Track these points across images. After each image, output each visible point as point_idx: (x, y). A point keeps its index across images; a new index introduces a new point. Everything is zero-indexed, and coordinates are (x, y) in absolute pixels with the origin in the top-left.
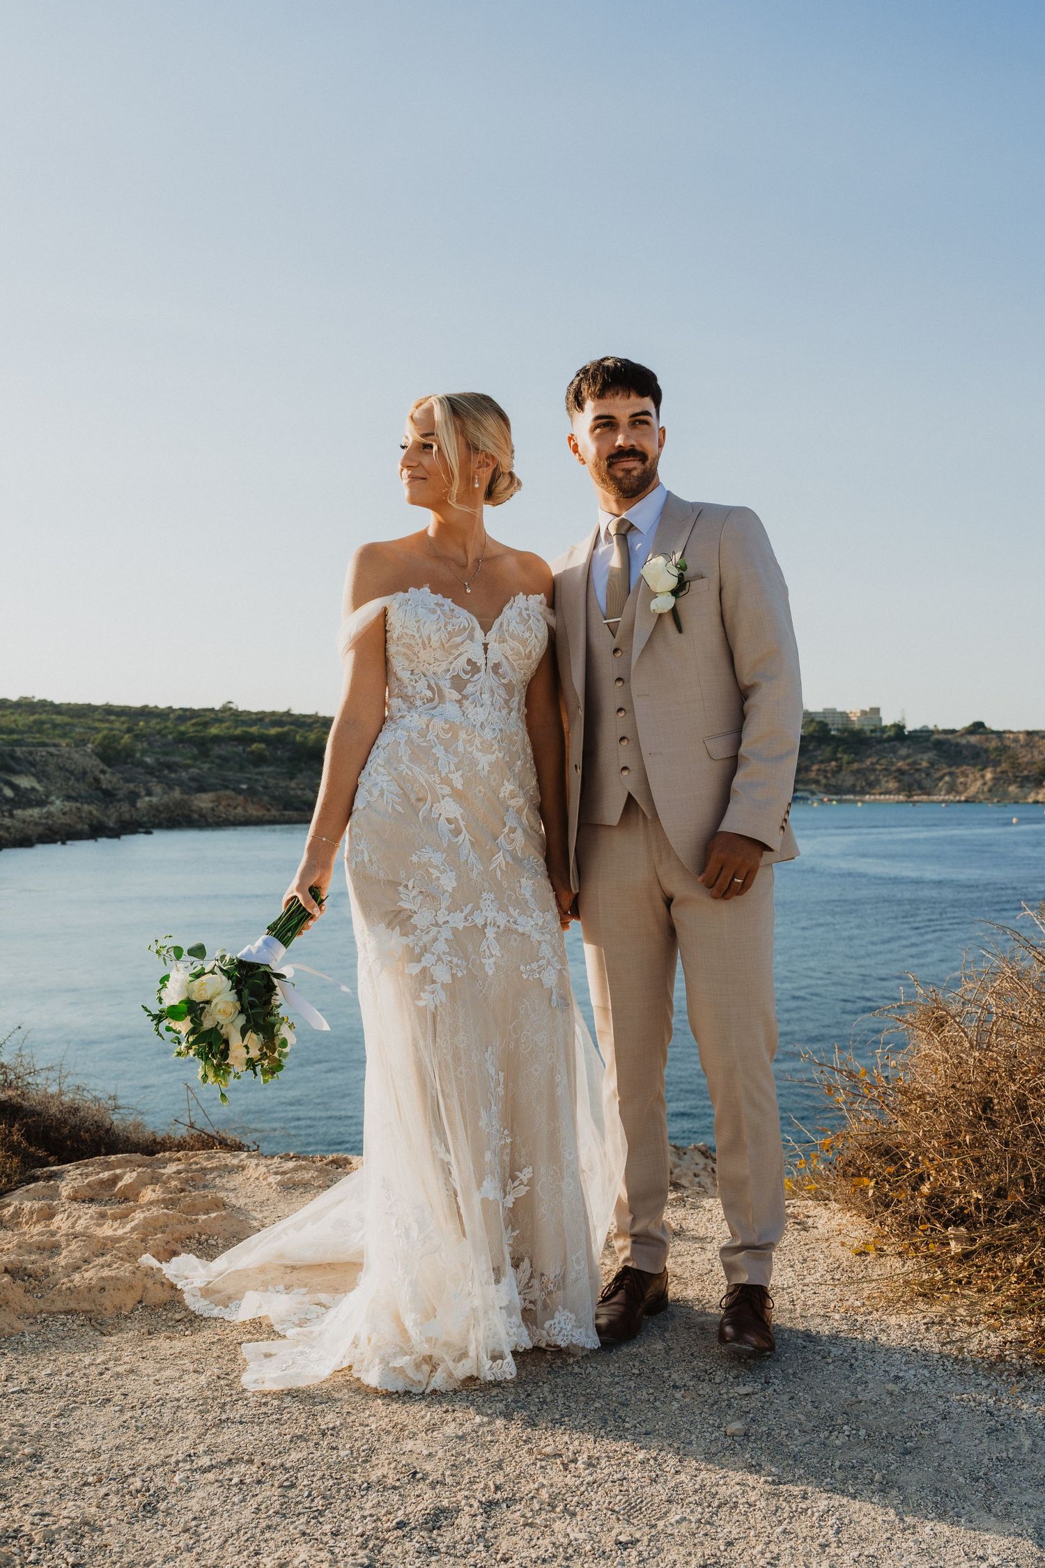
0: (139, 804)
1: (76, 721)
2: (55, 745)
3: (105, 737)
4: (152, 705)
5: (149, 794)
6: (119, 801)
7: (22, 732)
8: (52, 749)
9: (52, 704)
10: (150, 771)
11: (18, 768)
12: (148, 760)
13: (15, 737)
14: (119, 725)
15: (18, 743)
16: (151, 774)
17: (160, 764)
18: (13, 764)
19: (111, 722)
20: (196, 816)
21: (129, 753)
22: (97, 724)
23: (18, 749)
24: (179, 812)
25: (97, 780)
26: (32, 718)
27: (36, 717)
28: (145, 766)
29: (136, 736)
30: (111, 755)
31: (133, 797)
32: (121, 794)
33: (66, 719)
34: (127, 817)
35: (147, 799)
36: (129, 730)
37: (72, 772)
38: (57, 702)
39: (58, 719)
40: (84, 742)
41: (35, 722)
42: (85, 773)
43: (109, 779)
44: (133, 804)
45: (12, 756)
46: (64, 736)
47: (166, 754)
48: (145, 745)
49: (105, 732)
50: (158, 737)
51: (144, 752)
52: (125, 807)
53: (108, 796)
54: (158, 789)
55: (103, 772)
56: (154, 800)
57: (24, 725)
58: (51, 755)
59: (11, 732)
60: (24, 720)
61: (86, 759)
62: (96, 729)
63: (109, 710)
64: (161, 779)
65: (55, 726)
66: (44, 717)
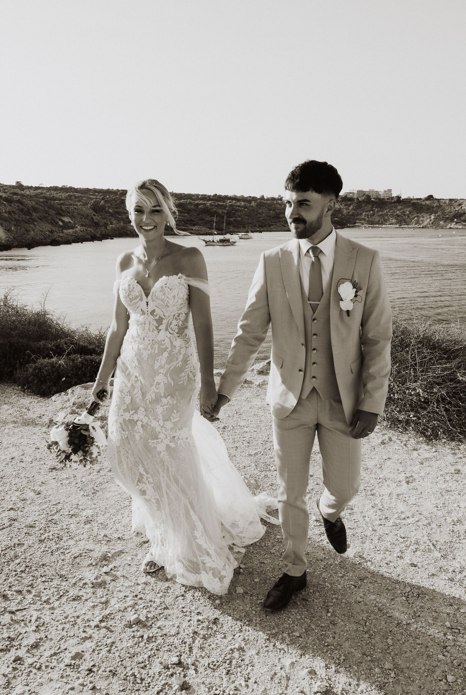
0: (108, 228)
1: (83, 195)
2: (76, 205)
3: (94, 202)
4: (111, 188)
5: (112, 224)
6: (101, 226)
7: (64, 200)
8: (75, 207)
9: (74, 189)
10: (111, 215)
11: (64, 214)
12: (110, 210)
13: (62, 202)
14: (100, 197)
15: (62, 204)
16: (112, 216)
17: (115, 212)
18: (61, 212)
19: (96, 196)
20: (129, 232)
21: (103, 207)
22: (91, 196)
23: (63, 206)
24: (122, 231)
25: (92, 219)
26: (67, 194)
27: (69, 193)
28: (110, 213)
29: (106, 201)
30: (97, 208)
31: (106, 225)
32: (101, 224)
33: (80, 195)
34: (104, 232)
35: (111, 226)
36: (103, 199)
37: (83, 216)
38: (76, 187)
39: (77, 194)
40: (87, 204)
41: (68, 196)
42: (88, 216)
43: (97, 218)
44: (106, 228)
45: (61, 210)
46: (79, 201)
47: (117, 208)
48: (109, 205)
49: (95, 200)
50: (114, 201)
51: (109, 207)
52: (103, 229)
53: (97, 225)
54: (115, 222)
55: (94, 215)
56: (114, 226)
57: (65, 197)
58: (75, 209)
59: (60, 200)
60: (64, 195)
61: (87, 210)
62: (91, 198)
63: (95, 191)
64: (116, 218)
65: (76, 197)
66: (71, 194)
